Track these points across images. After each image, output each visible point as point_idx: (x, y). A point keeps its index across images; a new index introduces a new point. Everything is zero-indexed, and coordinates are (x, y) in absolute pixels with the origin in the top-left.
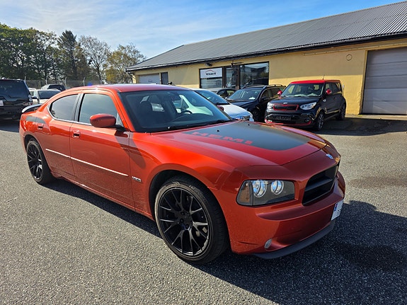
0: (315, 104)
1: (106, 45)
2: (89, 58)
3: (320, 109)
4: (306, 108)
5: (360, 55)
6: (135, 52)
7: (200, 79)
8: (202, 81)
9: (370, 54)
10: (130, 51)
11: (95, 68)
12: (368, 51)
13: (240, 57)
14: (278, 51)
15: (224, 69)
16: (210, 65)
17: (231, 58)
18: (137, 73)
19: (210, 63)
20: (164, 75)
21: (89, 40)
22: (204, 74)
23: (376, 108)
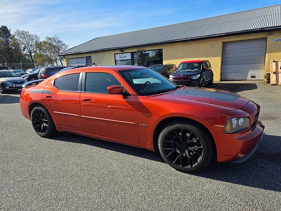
0: (199, 75)
1: (36, 37)
2: (23, 46)
3: (202, 79)
4: (194, 78)
5: (218, 44)
6: (59, 42)
7: (115, 61)
8: (117, 62)
9: (224, 44)
10: (55, 41)
11: (28, 54)
12: (223, 42)
13: (143, 46)
14: (168, 42)
15: (132, 54)
16: (122, 51)
17: (137, 46)
18: (67, 57)
19: (122, 50)
20: (88, 58)
21: (23, 33)
22: (118, 57)
23: (230, 77)
